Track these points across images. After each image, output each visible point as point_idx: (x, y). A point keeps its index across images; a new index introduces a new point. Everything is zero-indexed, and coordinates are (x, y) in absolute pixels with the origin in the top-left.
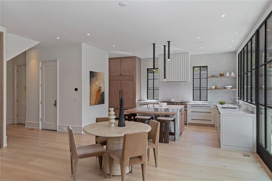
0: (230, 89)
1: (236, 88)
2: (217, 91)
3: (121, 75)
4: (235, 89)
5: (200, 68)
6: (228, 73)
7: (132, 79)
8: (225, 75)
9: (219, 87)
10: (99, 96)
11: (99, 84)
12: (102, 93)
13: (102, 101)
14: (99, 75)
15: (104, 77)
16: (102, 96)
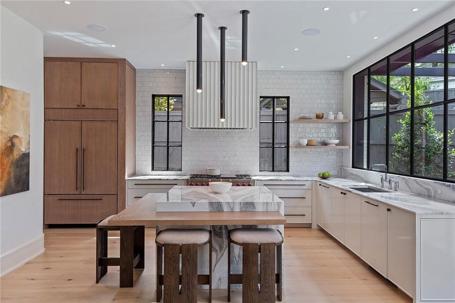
0: (334, 145)
1: (348, 145)
3: (81, 107)
4: (346, 147)
6: (331, 113)
7: (114, 118)
8: (326, 118)
9: (314, 142)
10: (8, 166)
11: (8, 126)
12: (20, 157)
13: (21, 183)
14: (9, 97)
15: (28, 105)
16: (21, 166)
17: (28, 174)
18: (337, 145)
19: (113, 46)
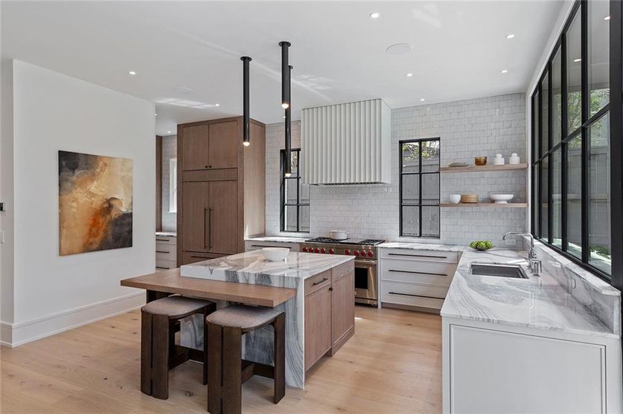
0: (505, 202)
1: (525, 201)
2: (468, 209)
3: (209, 168)
4: (522, 205)
5: (420, 144)
6: (501, 156)
7: (233, 177)
8: (492, 163)
9: (473, 198)
10: (104, 225)
11: (104, 190)
12: (119, 217)
13: (121, 240)
14: (106, 165)
15: (130, 170)
16: (122, 225)
17: (130, 232)
18: (509, 201)
19: (217, 105)
